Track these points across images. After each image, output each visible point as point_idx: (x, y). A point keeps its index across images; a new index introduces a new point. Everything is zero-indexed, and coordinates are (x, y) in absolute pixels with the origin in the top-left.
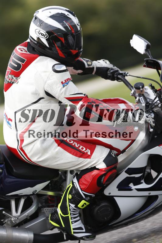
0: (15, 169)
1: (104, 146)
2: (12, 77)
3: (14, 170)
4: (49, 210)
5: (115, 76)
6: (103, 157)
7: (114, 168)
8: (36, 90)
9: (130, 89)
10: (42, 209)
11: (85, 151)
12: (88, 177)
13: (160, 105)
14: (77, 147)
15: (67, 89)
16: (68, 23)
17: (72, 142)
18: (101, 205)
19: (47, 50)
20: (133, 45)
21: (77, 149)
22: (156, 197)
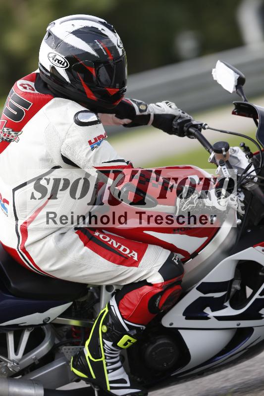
0: (13, 283)
1: (162, 247)
2: (9, 132)
3: (12, 285)
4: (71, 350)
5: (185, 129)
6: (159, 264)
7: (177, 282)
8: (47, 155)
9: (209, 151)
10: (60, 348)
11: (129, 254)
12: (134, 297)
13: (256, 179)
14: (116, 247)
15: (97, 152)
16: (102, 44)
17: (108, 239)
18: (158, 343)
19: (67, 87)
20: (216, 77)
21: (116, 251)
22: (250, 330)
